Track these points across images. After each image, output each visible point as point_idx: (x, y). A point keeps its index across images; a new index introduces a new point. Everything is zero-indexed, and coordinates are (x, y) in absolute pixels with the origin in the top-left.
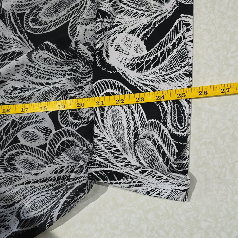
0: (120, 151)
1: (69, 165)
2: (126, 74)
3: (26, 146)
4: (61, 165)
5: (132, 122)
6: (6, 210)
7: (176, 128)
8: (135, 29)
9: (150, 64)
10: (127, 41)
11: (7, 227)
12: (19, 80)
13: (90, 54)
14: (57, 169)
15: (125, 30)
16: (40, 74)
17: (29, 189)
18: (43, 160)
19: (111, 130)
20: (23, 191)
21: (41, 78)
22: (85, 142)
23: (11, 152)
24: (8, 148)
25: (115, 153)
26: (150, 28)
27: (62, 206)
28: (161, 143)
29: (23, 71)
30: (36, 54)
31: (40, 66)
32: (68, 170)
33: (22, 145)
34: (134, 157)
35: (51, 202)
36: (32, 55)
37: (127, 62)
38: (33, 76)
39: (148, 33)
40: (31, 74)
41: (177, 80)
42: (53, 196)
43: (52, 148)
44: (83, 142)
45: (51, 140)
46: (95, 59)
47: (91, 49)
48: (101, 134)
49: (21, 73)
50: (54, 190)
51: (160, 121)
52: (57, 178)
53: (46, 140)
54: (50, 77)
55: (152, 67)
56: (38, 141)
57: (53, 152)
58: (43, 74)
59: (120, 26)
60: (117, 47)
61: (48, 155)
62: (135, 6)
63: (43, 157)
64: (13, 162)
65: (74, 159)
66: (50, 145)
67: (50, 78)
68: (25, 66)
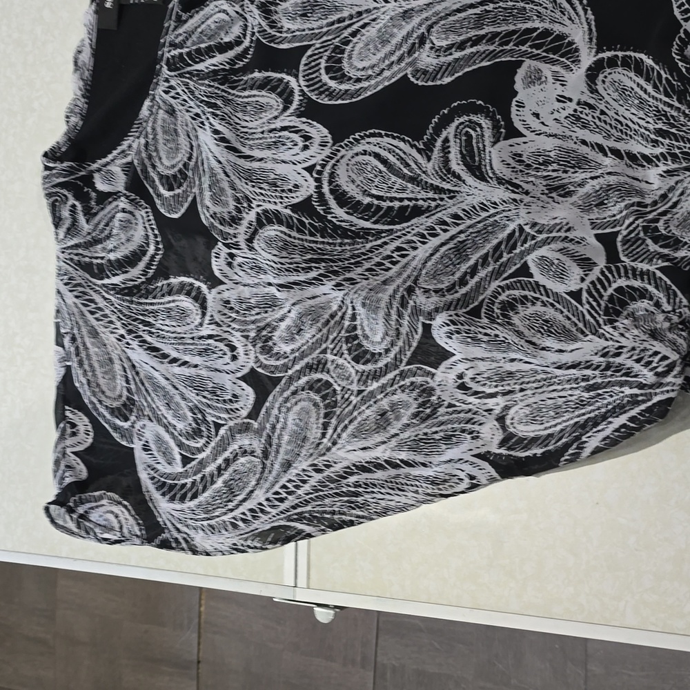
1: (636, 345)
3: (544, 286)
4: (618, 342)
6: (478, 401)
11: (475, 434)
12: (555, 136)
14: (607, 350)
16: (603, 124)
17: (539, 377)
18: (576, 325)
20: (523, 377)
21: (603, 133)
22: (677, 300)
23: (512, 292)
24: (507, 282)
27: (614, 431)
29: (566, 118)
30: (610, 74)
31: (608, 106)
32: (632, 356)
33: (537, 283)
35: (577, 413)
36: (598, 76)
38: (585, 127)
40: (583, 122)
42: (582, 401)
43: (595, 300)
44: (672, 297)
45: (593, 283)
49: (562, 120)
50: (589, 389)
52: (604, 364)
53: (583, 280)
54: (624, 137)
56: (566, 282)
57: (597, 308)
58: (611, 125)
61: (588, 317)
63: (579, 320)
64: (511, 314)
65: (649, 334)
66: (589, 292)
67: (623, 139)
68: (573, 105)
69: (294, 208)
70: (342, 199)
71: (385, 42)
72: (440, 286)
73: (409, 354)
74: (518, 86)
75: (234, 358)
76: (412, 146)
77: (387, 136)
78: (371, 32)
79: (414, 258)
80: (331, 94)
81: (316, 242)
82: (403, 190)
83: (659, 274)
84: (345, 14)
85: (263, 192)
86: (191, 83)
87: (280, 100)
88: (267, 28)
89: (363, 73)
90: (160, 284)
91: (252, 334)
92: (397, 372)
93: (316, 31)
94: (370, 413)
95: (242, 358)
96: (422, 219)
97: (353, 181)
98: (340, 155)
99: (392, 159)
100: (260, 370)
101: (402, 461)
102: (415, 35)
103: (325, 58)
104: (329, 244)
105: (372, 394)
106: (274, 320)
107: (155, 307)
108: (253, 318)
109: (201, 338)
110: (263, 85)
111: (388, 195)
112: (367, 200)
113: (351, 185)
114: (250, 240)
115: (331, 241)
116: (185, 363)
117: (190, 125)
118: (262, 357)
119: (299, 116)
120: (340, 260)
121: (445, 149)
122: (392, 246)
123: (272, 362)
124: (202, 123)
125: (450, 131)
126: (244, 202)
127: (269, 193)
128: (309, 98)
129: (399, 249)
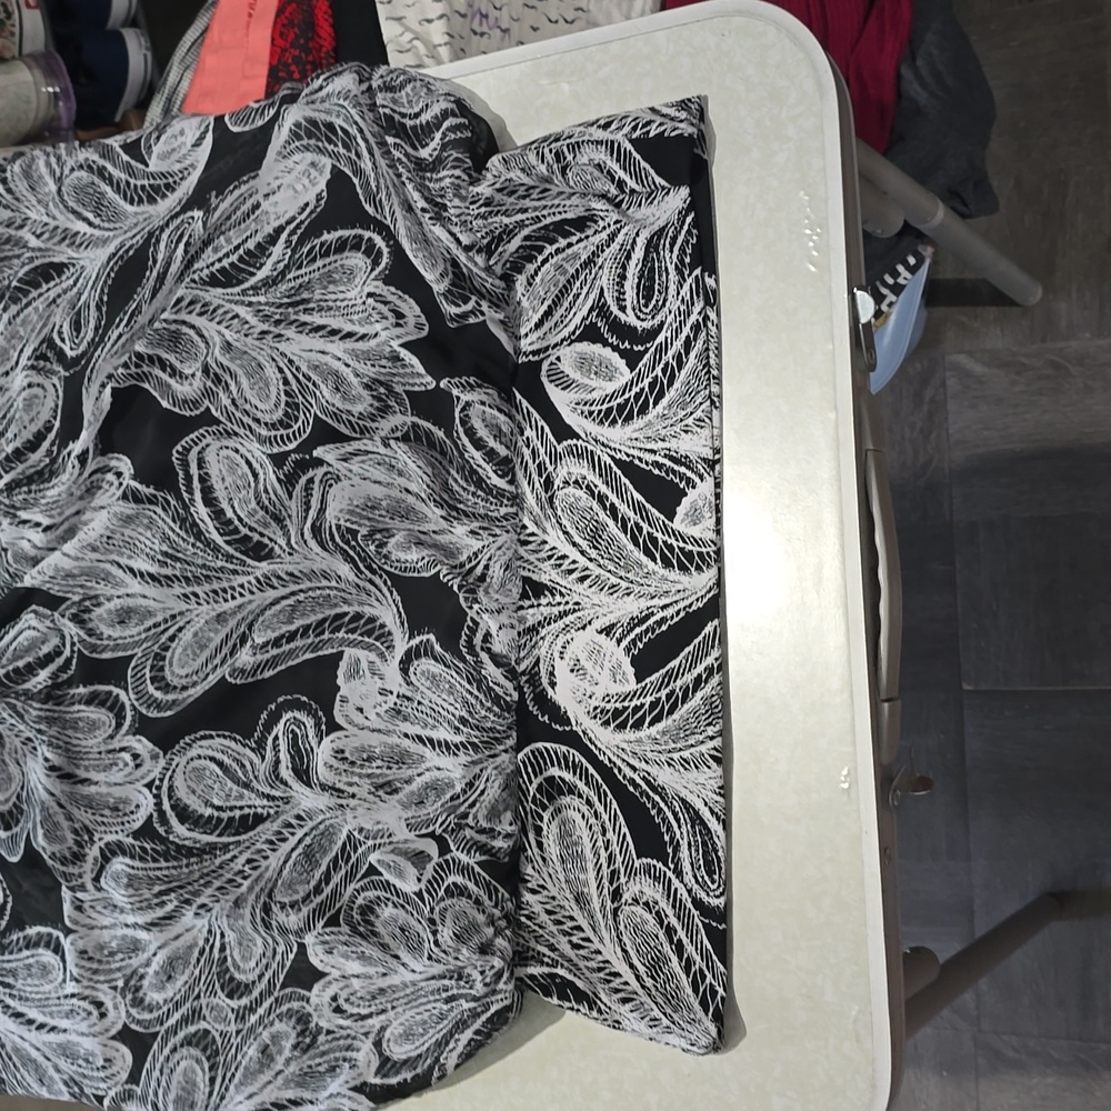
0: (583, 931)
2: (591, 734)
3: (394, 885)
5: (604, 855)
6: (355, 1024)
7: (703, 886)
8: (613, 625)
9: (643, 717)
10: (595, 652)
12: (378, 730)
13: (509, 685)
15: (590, 623)
16: (421, 714)
19: (559, 869)
21: (421, 723)
22: (499, 895)
23: (367, 894)
24: (362, 883)
25: (571, 935)
26: (644, 627)
28: (674, 921)
29: (387, 711)
30: (418, 665)
31: (423, 695)
33: (387, 882)
34: (618, 950)
36: (409, 668)
37: (594, 703)
38: (406, 720)
39: (639, 637)
40: (404, 715)
41: (697, 767)
44: (493, 892)
46: (522, 694)
47: (512, 674)
48: (536, 875)
49: (382, 714)
51: (666, 865)
53: (419, 880)
55: (646, 724)
59: (579, 614)
60: (572, 663)
62: (613, 569)
64: (372, 918)
68: (393, 698)
69: (136, 835)
70: (184, 814)
71: (203, 647)
72: (296, 897)
73: (282, 977)
74: (340, 681)
75: (103, 1016)
76: (244, 746)
77: (218, 736)
78: (187, 636)
79: (267, 868)
80: (159, 706)
81: (160, 869)
82: (241, 797)
83: (477, 869)
84: (159, 618)
85: (105, 820)
86: (19, 704)
87: (111, 715)
88: (86, 637)
89: (188, 680)
90: (15, 937)
91: (120, 983)
92: (272, 999)
93: (136, 638)
94: (252, 1051)
95: (112, 1014)
96: (267, 824)
97: (194, 792)
98: (174, 764)
99: (227, 761)
100: (133, 1026)
101: (289, 1101)
102: (235, 636)
103: (148, 668)
104: (174, 868)
105: (252, 1029)
106: (141, 966)
107: (14, 965)
108: (118, 965)
109: (66, 997)
110: (91, 700)
111: (228, 804)
112: (208, 812)
113: (192, 796)
114: (96, 879)
115: (176, 864)
116: (53, 1029)
117: (20, 752)
118: (133, 1012)
119: (134, 734)
120: (189, 884)
121: (275, 747)
122: (242, 859)
123: (146, 1016)
124: (35, 749)
125: (279, 728)
126: (84, 834)
127: (111, 820)
128: (140, 713)
129: (249, 861)
